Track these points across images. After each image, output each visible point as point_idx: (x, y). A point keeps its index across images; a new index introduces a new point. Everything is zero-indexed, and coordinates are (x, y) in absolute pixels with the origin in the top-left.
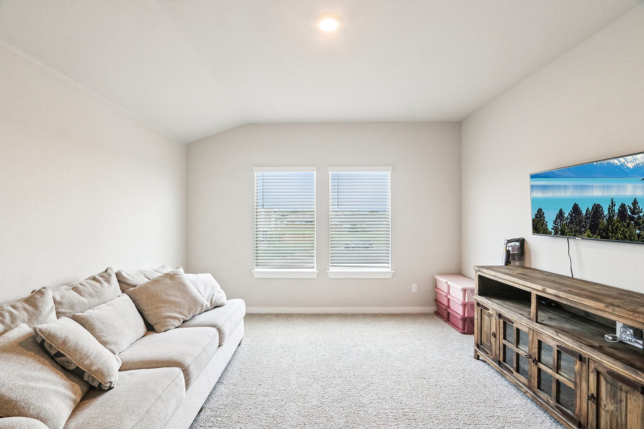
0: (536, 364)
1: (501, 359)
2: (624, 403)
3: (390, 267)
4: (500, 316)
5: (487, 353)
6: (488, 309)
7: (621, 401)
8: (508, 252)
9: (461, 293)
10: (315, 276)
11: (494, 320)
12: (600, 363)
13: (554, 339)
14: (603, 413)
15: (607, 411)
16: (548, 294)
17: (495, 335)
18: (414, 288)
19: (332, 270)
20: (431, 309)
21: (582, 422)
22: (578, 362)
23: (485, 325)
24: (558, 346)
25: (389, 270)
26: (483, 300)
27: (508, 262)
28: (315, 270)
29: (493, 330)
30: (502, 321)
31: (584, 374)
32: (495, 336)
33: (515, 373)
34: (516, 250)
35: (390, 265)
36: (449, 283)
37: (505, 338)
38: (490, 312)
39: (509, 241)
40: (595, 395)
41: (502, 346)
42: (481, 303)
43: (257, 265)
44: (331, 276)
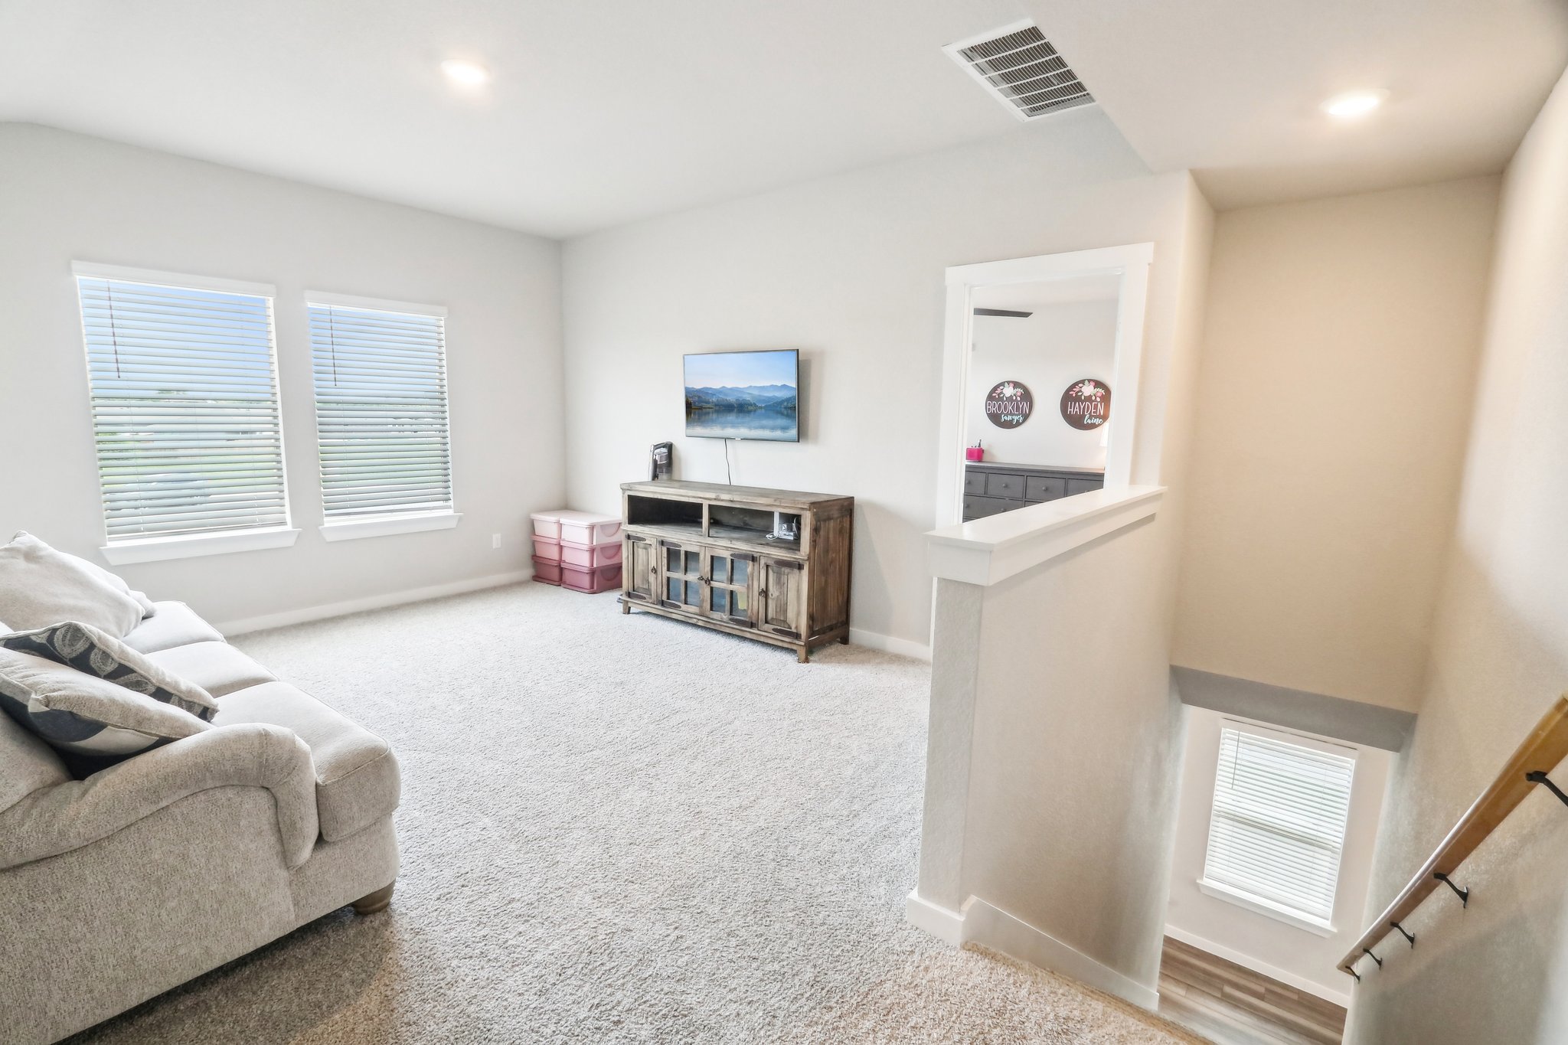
0: (710, 583)
1: (664, 598)
2: (786, 585)
3: (452, 506)
4: (662, 543)
5: (645, 598)
6: (644, 540)
7: (784, 584)
8: (655, 462)
9: (586, 533)
10: (290, 542)
11: (652, 551)
12: (768, 556)
13: (727, 548)
14: (770, 602)
15: (773, 599)
16: (722, 500)
17: (655, 570)
18: (496, 540)
19: (330, 522)
20: (528, 572)
21: (754, 622)
22: (751, 563)
23: (640, 562)
24: (732, 555)
25: (450, 512)
26: (637, 529)
27: (655, 476)
28: (289, 527)
29: (653, 563)
30: (665, 549)
31: (756, 574)
32: (656, 572)
33: (684, 607)
34: (664, 459)
35: (451, 503)
36: (562, 521)
37: (668, 570)
38: (647, 542)
39: (657, 447)
40: (765, 590)
41: (665, 581)
42: (634, 534)
43: (110, 533)
44: (329, 538)
